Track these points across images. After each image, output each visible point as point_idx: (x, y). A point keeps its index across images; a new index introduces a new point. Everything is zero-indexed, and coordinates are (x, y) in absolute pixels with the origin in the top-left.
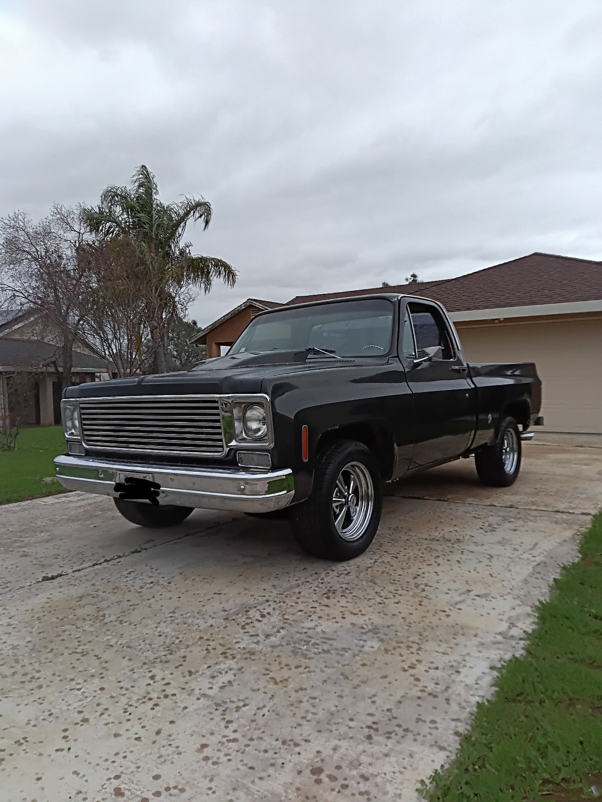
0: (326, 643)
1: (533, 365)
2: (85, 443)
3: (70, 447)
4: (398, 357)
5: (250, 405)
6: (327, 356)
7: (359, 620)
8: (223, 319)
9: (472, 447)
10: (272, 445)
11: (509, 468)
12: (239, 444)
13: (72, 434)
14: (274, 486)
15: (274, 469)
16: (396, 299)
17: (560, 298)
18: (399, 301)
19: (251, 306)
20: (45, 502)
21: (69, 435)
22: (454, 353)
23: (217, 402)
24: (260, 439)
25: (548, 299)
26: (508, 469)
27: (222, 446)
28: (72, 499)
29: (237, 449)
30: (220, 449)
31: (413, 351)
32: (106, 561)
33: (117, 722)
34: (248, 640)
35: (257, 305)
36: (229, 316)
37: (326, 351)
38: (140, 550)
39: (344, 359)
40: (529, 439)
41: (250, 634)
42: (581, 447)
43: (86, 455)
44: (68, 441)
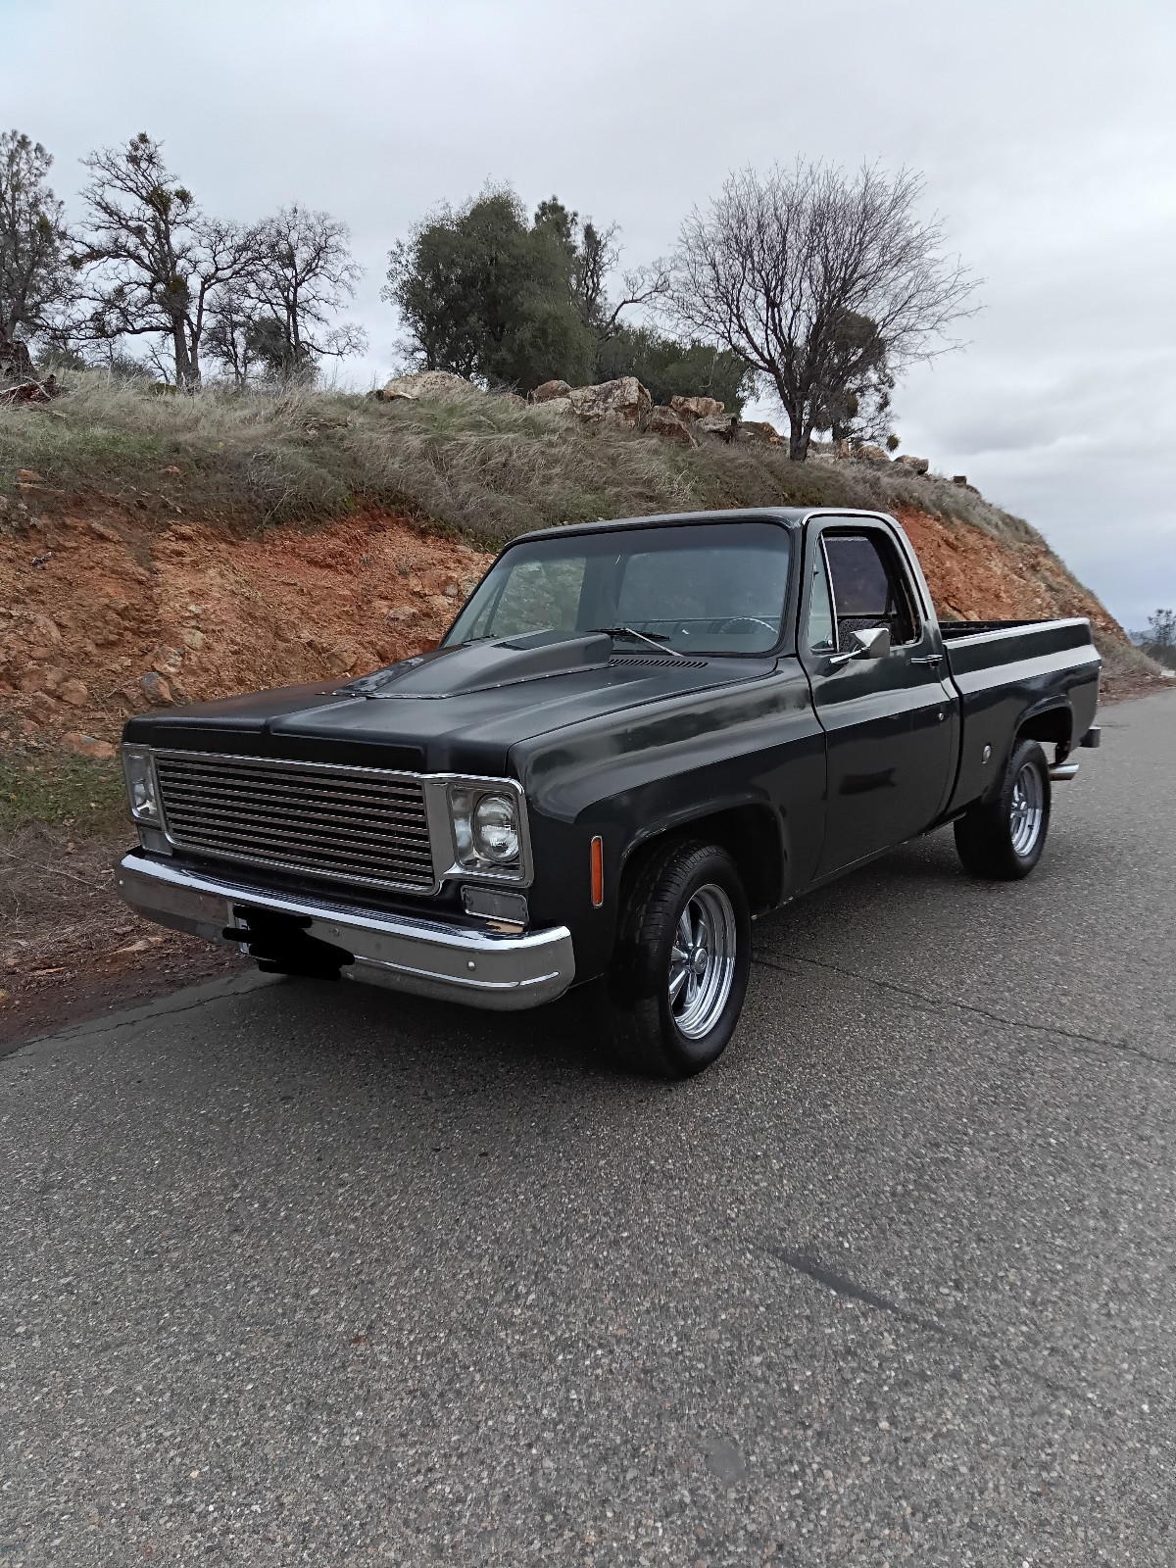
2: (170, 834)
3: (144, 836)
4: (796, 655)
5: (483, 797)
9: (949, 811)
10: (530, 880)
11: (1023, 842)
12: (465, 872)
13: (146, 812)
16: (797, 524)
18: (805, 528)
21: (140, 814)
22: (918, 626)
23: (418, 787)
24: (507, 866)
26: (1020, 845)
27: (432, 875)
29: (461, 882)
30: (429, 879)
31: (831, 636)
37: (650, 637)
39: (687, 660)
40: (1068, 777)
43: (174, 857)
44: (138, 825)
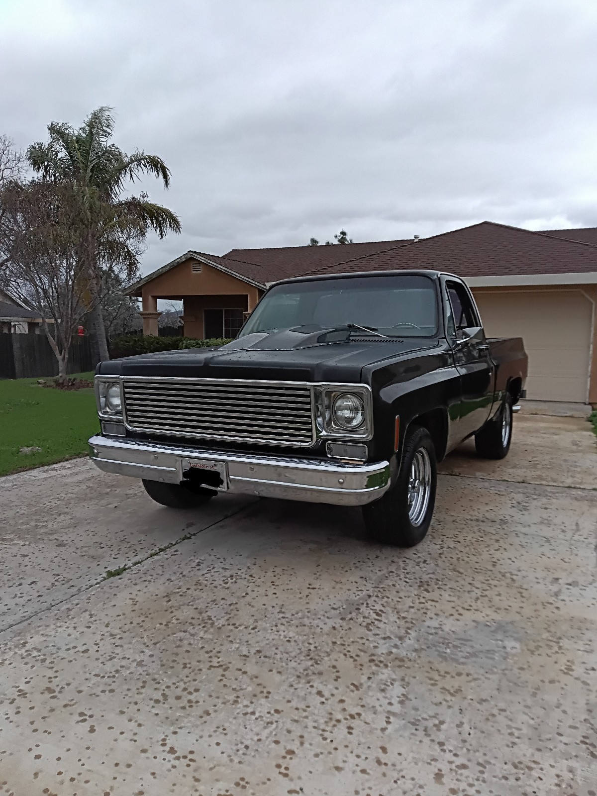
0: (466, 645)
1: (520, 339)
2: (129, 425)
3: (104, 426)
4: (445, 338)
5: (341, 395)
6: (368, 334)
7: (479, 617)
8: (161, 270)
10: (370, 437)
11: (504, 440)
12: (330, 434)
13: (106, 413)
14: (373, 479)
15: (370, 461)
16: (436, 277)
17: (518, 270)
18: (439, 279)
19: (192, 259)
20: (35, 477)
21: (103, 414)
23: (309, 390)
24: (354, 430)
25: (507, 270)
27: (311, 436)
28: (64, 472)
29: (325, 440)
30: (309, 439)
31: (454, 331)
32: (161, 550)
33: (326, 752)
34: (385, 644)
35: (199, 258)
36: (168, 268)
37: (368, 328)
38: (189, 536)
39: (392, 339)
41: (380, 636)
42: (536, 414)
43: (126, 437)
44: (101, 421)
